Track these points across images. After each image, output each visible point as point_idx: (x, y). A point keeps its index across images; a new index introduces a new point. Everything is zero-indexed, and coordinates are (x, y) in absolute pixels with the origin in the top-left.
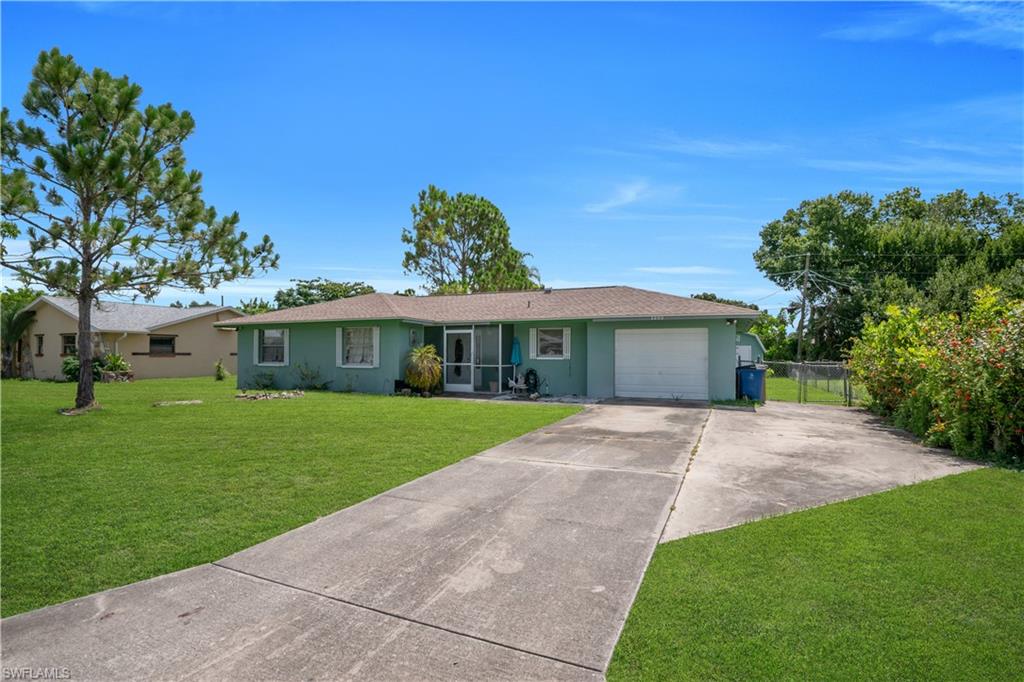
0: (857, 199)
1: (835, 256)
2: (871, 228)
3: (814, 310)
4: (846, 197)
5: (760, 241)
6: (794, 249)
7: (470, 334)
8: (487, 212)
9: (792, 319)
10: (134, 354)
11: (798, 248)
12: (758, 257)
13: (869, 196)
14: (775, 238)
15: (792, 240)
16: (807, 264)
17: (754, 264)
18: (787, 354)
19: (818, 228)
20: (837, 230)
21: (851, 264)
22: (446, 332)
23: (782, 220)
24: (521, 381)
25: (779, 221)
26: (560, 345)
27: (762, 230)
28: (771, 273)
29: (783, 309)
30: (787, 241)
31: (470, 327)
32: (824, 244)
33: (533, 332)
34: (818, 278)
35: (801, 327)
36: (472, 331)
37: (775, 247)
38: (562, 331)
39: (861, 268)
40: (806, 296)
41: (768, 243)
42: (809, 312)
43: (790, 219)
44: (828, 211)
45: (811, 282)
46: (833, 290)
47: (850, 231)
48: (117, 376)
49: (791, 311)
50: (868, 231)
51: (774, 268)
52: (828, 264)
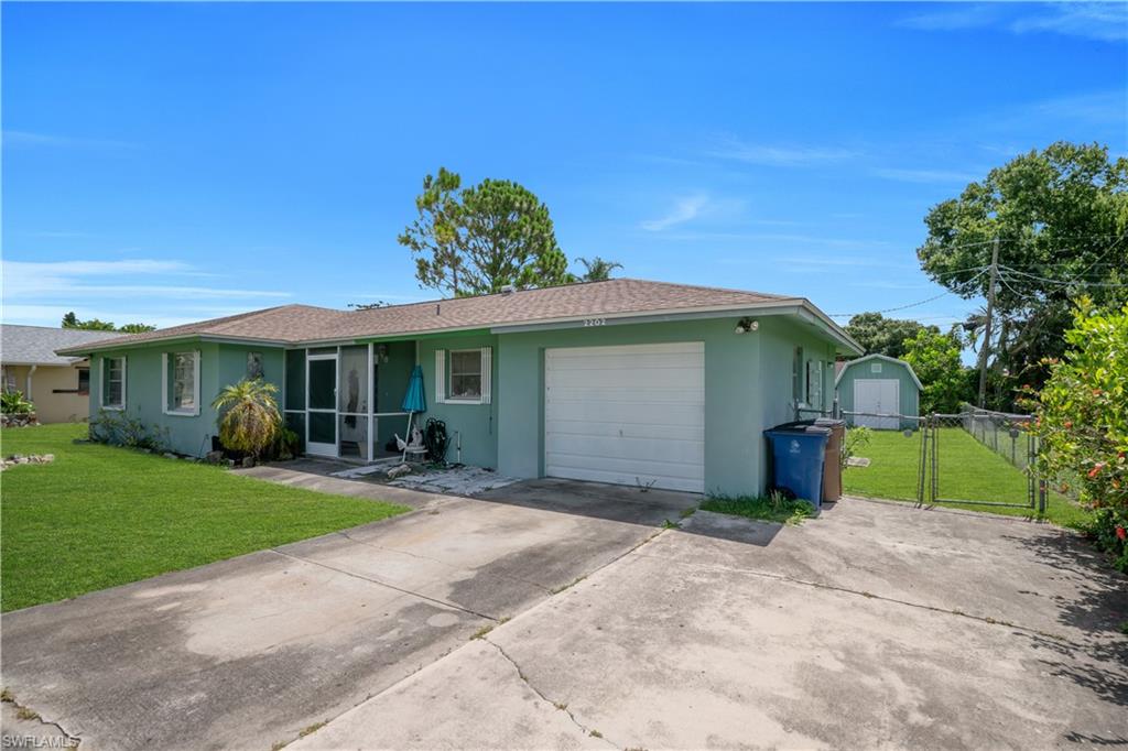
0: (1079, 153)
1: (1042, 244)
2: (1102, 199)
3: (1007, 327)
4: (1059, 153)
5: (925, 230)
6: (976, 236)
7: (334, 361)
8: (512, 199)
9: (973, 339)
10: (55, 391)
11: (982, 235)
12: (926, 255)
13: (1100, 148)
14: (947, 224)
15: (973, 224)
16: (995, 256)
17: (918, 264)
18: (966, 392)
19: (1015, 203)
20: (1045, 205)
21: (1070, 256)
22: (309, 358)
23: (959, 199)
24: (417, 439)
25: (954, 201)
26: (477, 380)
27: (928, 214)
28: (943, 275)
29: (956, 325)
30: (965, 226)
31: (333, 349)
32: (1025, 229)
33: (440, 357)
34: (1015, 277)
35: (987, 351)
36: (335, 356)
37: (948, 239)
38: (480, 353)
39: (1087, 261)
40: (993, 305)
41: (937, 232)
42: (1000, 329)
43: (972, 197)
44: (1031, 176)
45: (1002, 283)
46: (1041, 297)
47: (1068, 205)
48: (11, 420)
49: (970, 327)
50: (1098, 202)
51: (945, 268)
52: (1030, 257)
